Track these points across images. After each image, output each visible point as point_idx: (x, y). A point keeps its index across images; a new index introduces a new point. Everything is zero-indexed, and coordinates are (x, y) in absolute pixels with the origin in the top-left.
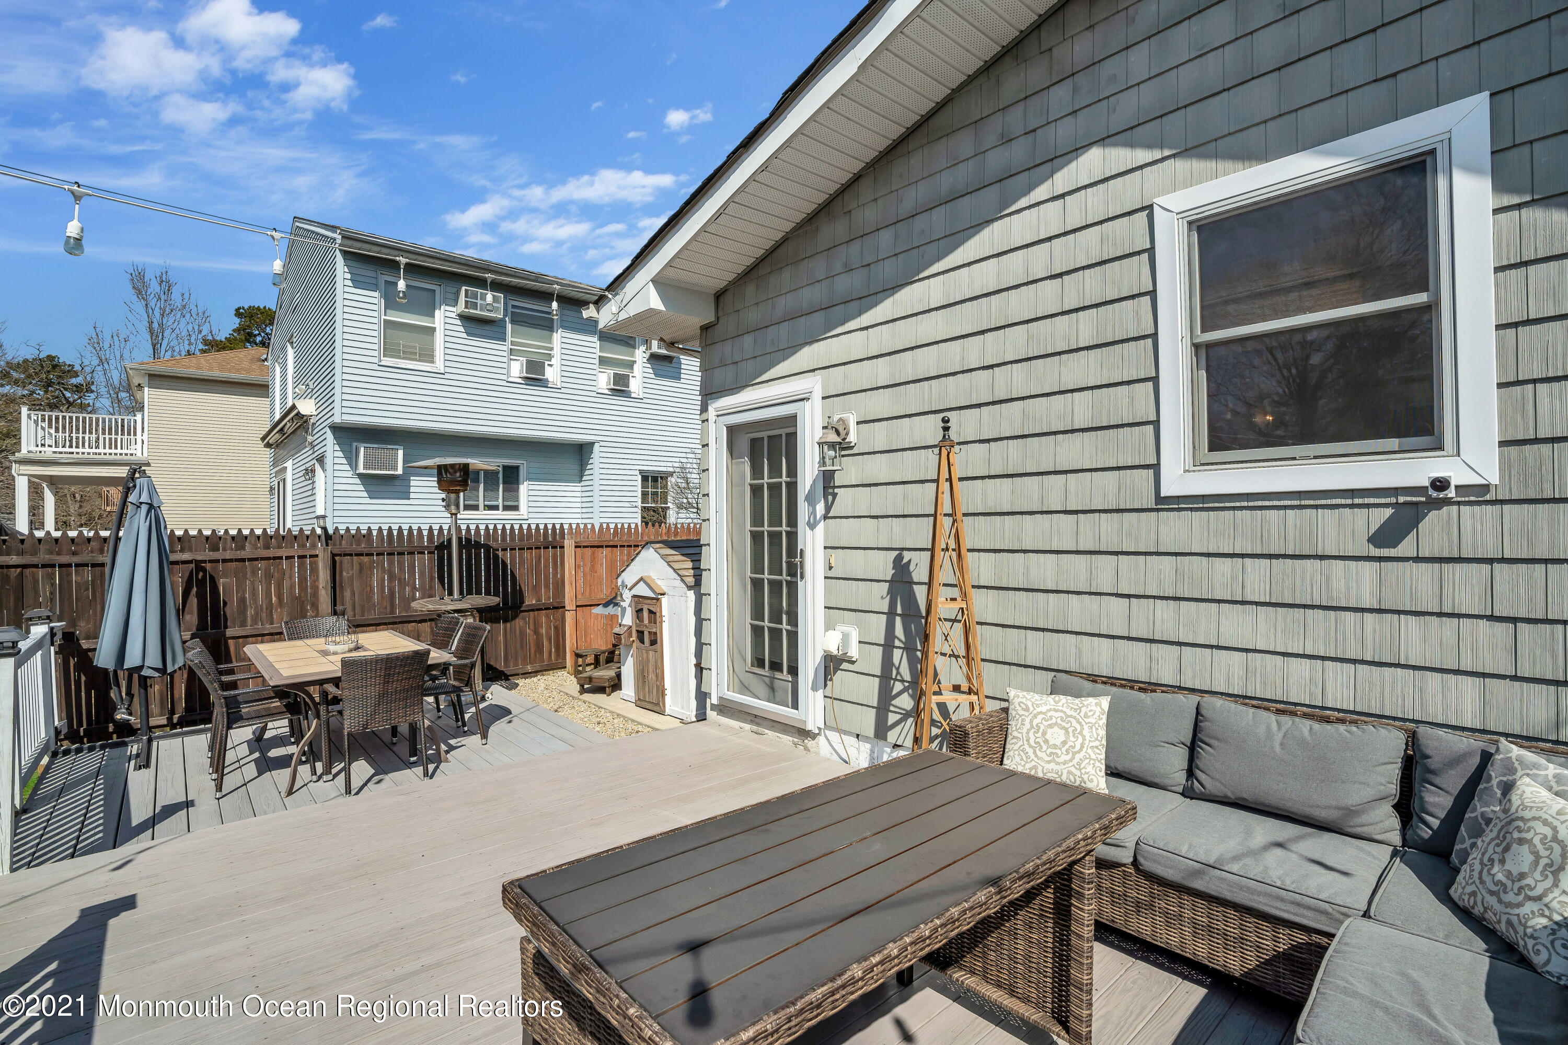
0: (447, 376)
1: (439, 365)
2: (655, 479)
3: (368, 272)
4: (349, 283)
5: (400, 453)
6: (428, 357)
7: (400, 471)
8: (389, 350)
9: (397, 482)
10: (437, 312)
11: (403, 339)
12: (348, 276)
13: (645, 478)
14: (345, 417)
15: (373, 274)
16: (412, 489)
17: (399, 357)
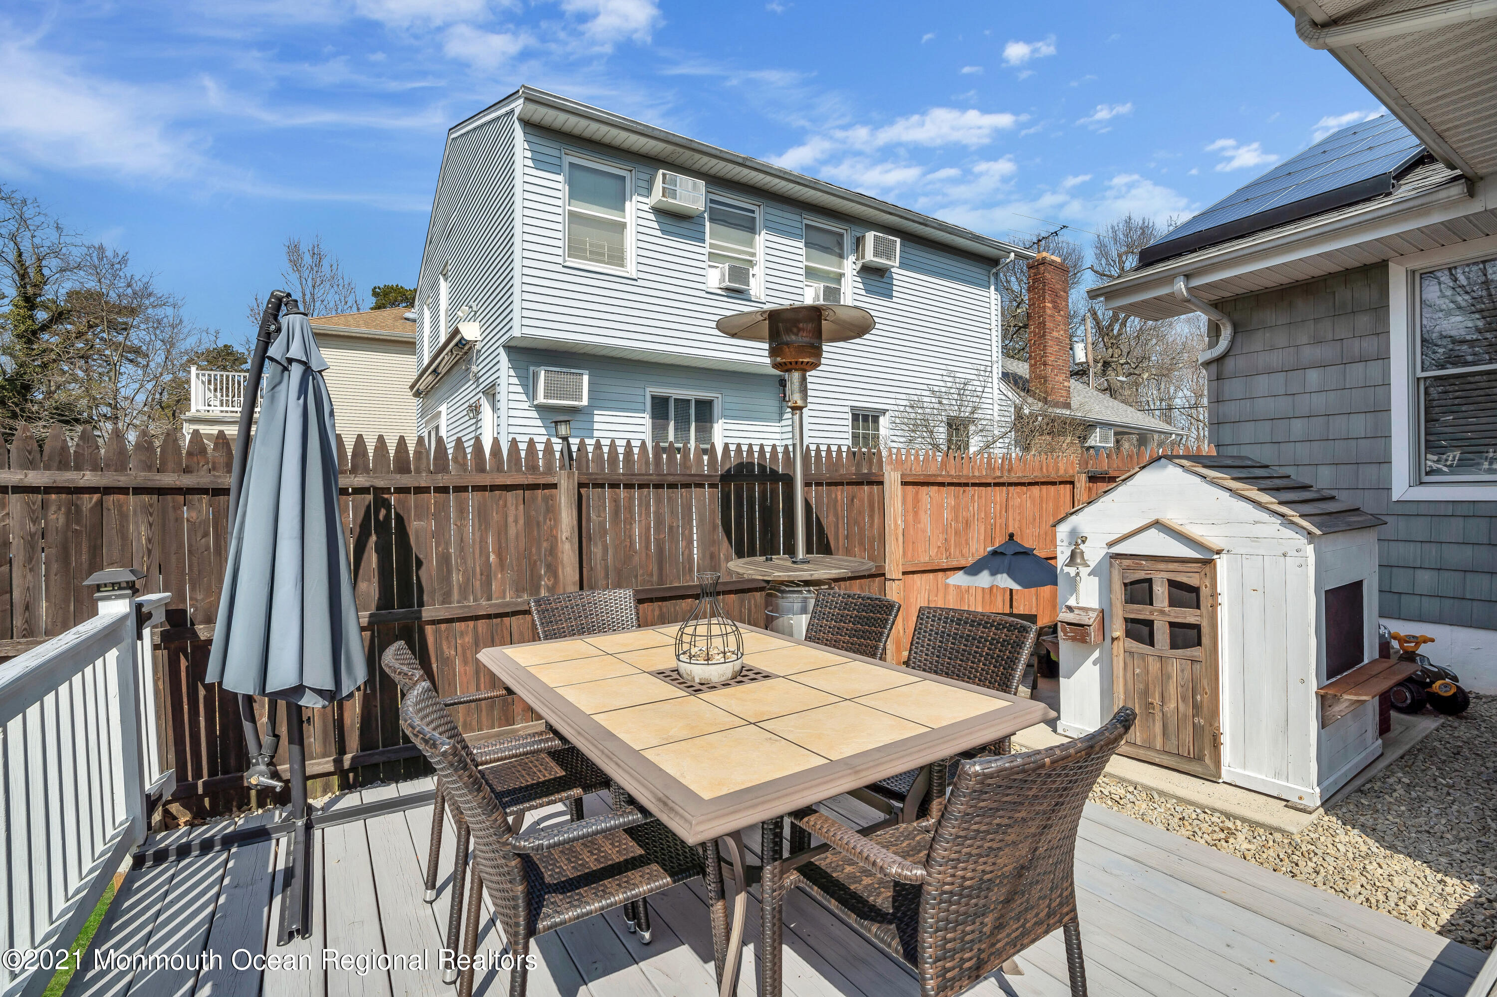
0: (640, 283)
1: (631, 269)
2: (866, 418)
3: (550, 149)
4: (530, 163)
5: (586, 378)
6: (618, 258)
7: (585, 402)
8: (575, 249)
9: (579, 417)
10: (628, 204)
11: (590, 237)
12: (529, 154)
13: (855, 417)
14: (526, 330)
15: (556, 153)
16: (596, 426)
17: (586, 259)
